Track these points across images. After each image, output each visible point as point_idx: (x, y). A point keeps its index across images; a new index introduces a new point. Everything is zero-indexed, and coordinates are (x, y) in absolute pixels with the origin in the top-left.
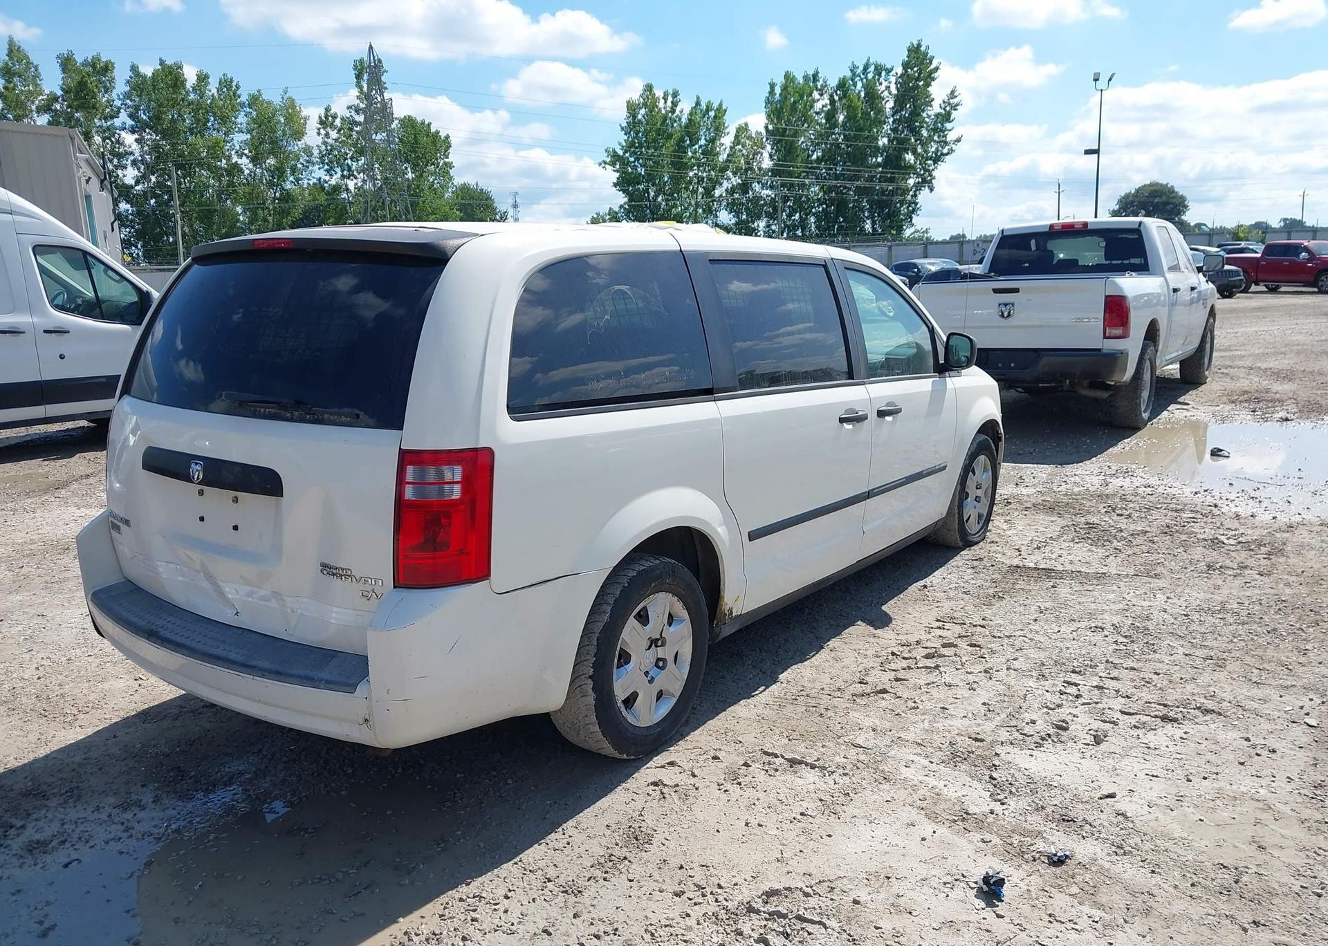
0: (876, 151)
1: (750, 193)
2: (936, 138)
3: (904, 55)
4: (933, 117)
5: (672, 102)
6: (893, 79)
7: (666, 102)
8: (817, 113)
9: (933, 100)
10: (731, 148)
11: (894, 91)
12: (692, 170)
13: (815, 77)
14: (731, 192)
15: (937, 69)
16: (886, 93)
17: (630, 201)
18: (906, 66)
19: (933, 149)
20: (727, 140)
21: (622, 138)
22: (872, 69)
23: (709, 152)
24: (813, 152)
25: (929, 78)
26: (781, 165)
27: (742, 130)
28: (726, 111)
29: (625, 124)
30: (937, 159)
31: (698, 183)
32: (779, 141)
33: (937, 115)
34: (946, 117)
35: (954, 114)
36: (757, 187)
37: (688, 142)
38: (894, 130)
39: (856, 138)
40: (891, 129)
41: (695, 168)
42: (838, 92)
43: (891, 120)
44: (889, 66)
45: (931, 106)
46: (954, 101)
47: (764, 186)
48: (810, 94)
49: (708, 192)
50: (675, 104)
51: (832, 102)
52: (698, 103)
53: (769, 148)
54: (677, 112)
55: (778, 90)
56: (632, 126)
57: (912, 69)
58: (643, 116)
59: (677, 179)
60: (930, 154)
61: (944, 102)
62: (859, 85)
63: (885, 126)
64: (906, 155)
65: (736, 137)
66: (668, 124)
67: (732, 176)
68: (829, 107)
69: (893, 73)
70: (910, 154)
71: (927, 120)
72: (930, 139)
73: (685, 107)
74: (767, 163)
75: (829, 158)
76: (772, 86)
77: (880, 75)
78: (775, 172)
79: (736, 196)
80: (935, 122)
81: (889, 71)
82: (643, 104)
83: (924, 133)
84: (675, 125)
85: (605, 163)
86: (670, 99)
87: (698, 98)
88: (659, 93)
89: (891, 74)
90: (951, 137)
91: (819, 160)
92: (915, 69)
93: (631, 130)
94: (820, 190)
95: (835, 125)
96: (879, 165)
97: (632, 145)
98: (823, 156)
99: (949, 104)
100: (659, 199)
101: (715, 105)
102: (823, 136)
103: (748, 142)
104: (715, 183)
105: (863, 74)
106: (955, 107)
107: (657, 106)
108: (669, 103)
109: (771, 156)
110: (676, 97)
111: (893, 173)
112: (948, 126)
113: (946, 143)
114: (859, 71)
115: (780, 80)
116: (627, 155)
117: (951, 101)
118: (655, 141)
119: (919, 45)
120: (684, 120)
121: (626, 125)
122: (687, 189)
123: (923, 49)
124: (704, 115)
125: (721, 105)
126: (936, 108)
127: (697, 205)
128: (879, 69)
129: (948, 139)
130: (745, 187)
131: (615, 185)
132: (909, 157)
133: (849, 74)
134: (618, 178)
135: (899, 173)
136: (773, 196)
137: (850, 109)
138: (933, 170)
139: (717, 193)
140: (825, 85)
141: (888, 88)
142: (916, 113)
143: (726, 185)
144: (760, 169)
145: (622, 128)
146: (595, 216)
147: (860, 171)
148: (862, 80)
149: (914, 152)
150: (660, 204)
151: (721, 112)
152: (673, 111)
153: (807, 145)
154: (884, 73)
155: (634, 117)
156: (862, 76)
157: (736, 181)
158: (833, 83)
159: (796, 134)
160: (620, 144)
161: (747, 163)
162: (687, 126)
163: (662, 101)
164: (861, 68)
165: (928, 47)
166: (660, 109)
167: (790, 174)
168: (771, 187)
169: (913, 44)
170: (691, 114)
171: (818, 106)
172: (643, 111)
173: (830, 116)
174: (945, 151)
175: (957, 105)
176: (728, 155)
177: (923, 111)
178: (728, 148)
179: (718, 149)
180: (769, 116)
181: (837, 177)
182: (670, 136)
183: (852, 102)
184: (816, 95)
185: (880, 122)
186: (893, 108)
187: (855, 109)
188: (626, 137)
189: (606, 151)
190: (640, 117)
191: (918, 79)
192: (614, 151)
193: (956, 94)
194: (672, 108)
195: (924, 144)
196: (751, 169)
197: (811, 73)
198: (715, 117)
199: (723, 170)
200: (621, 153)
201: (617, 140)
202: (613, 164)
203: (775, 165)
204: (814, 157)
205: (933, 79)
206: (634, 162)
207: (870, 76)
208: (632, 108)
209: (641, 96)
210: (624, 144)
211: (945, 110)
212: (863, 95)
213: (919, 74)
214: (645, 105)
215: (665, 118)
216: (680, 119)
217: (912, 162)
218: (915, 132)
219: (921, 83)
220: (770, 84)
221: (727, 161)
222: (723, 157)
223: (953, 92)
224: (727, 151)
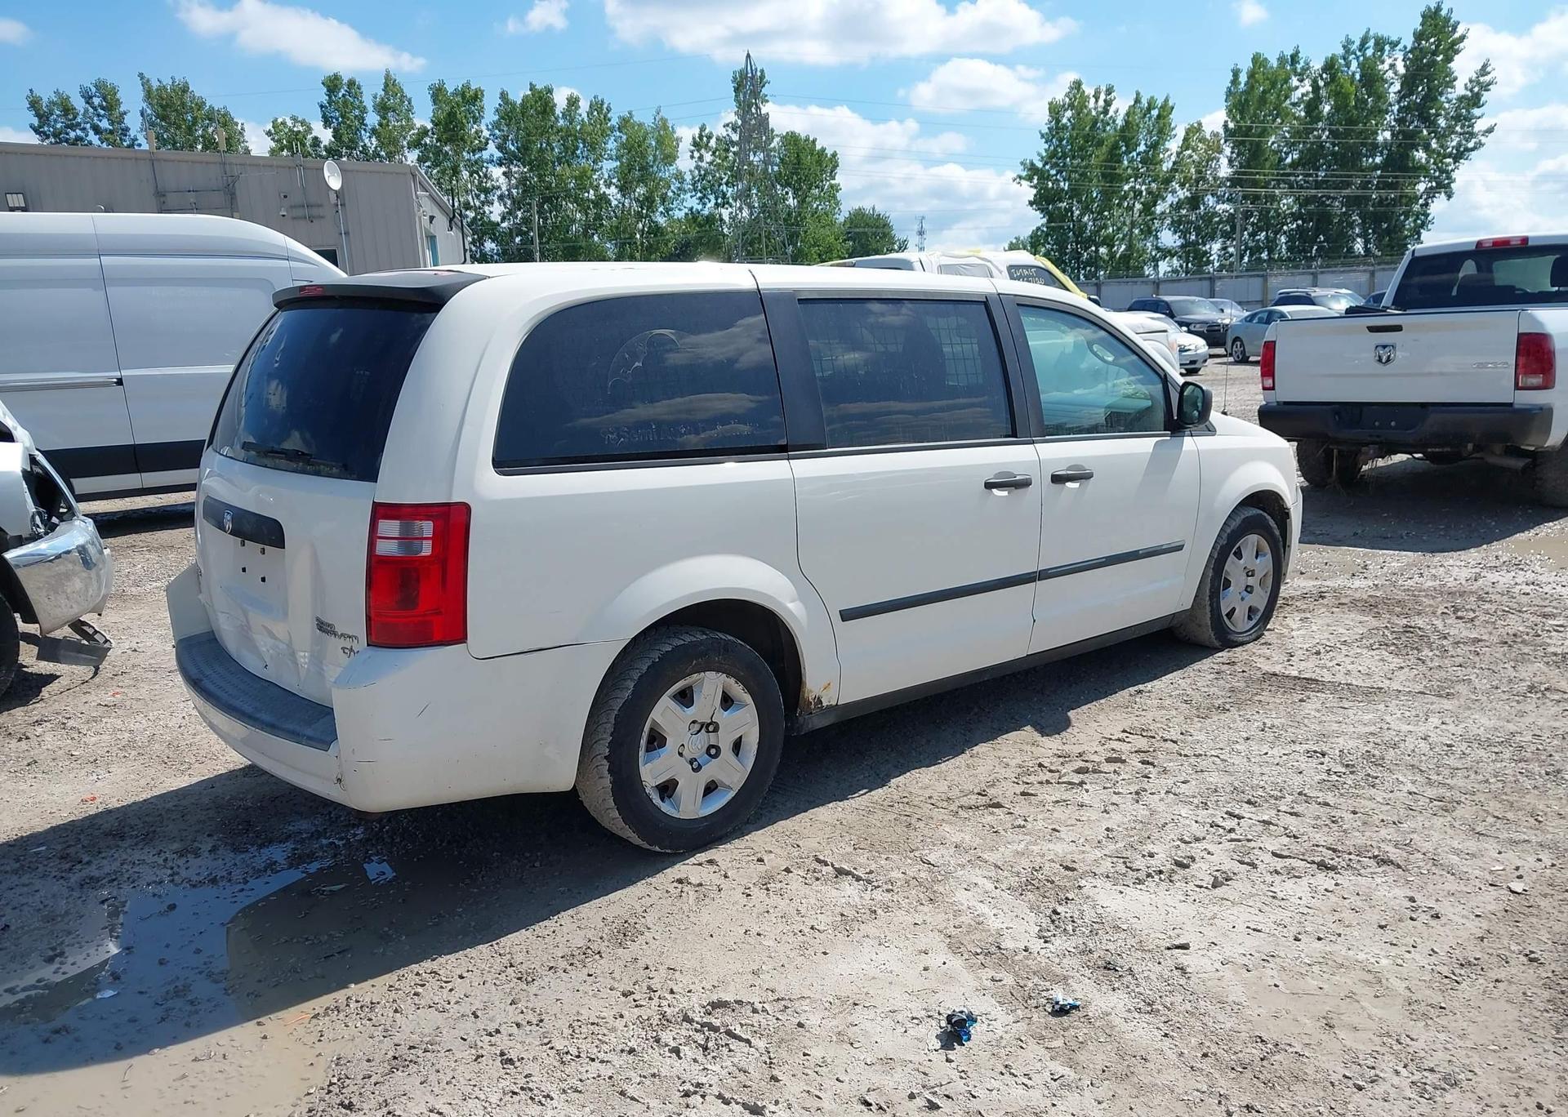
0: (1374, 148)
1: (1202, 208)
2: (1458, 129)
3: (1416, 23)
4: (1454, 101)
5: (1105, 101)
6: (1400, 56)
7: (1097, 101)
8: (1294, 105)
9: (1455, 79)
10: (1178, 154)
11: (1402, 70)
12: (1127, 182)
13: (1294, 58)
14: (1178, 207)
15: (1462, 38)
16: (1390, 74)
17: (1049, 221)
18: (1419, 36)
19: (1454, 143)
20: (1173, 145)
21: (1042, 147)
22: (1371, 43)
23: (1150, 159)
24: (1287, 154)
25: (1452, 50)
26: (1244, 174)
27: (1194, 130)
28: (1173, 108)
29: (1045, 130)
30: (1459, 155)
31: (1135, 197)
32: (1243, 143)
33: (1461, 99)
34: (1474, 100)
35: (1485, 96)
36: (1210, 200)
37: (1124, 148)
38: (1400, 121)
39: (1347, 134)
40: (1395, 120)
41: (1132, 179)
42: (1324, 76)
43: (1396, 108)
44: (1394, 38)
45: (1453, 87)
46: (1487, 78)
47: (1220, 199)
48: (1286, 81)
49: (1148, 209)
50: (1108, 103)
51: (1316, 88)
52: (1137, 101)
53: (1228, 151)
54: (1111, 113)
55: (1243, 78)
56: (1055, 131)
57: (1427, 41)
58: (1069, 120)
59: (1107, 195)
60: (1450, 149)
61: (1471, 81)
62: (1354, 65)
63: (1387, 116)
64: (1415, 153)
65: (1185, 140)
66: (1099, 128)
67: (1178, 188)
68: (1311, 96)
69: (1400, 46)
70: (1421, 151)
71: (1447, 105)
72: (1450, 130)
73: (1121, 106)
74: (1225, 171)
75: (1309, 160)
76: (1236, 73)
77: (1382, 50)
78: (1235, 181)
79: (1184, 212)
80: (1458, 108)
81: (1394, 45)
82: (1069, 106)
83: (1442, 122)
84: (1108, 128)
85: (1020, 177)
86: (1102, 97)
87: (1138, 94)
88: (1089, 90)
89: (1398, 48)
90: (1479, 126)
91: (1294, 165)
92: (1432, 40)
93: (1053, 137)
94: (1294, 202)
95: (1319, 119)
96: (1376, 167)
97: (1052, 155)
98: (1300, 159)
99: (1478, 83)
100: (1086, 218)
101: (1160, 103)
102: (1301, 134)
103: (1200, 145)
104: (1156, 197)
105: (1360, 50)
106: (1486, 87)
107: (1086, 107)
108: (1101, 103)
109: (1230, 161)
110: (1110, 94)
111: (1396, 177)
112: (1476, 112)
113: (1472, 135)
114: (1354, 47)
115: (1246, 65)
116: (1047, 167)
117: (1482, 79)
118: (1081, 149)
119: (1438, 9)
120: (1120, 122)
121: (1047, 131)
122: (1119, 205)
123: (1443, 13)
124: (1145, 115)
125: (1166, 100)
126: (1460, 89)
127: (1133, 225)
128: (1380, 44)
129: (1476, 129)
130: (1194, 202)
131: (1031, 203)
132: (1420, 155)
133: (1341, 51)
134: (1035, 196)
135: (1404, 177)
136: (1232, 211)
137: (1339, 96)
138: (1453, 170)
139: (1159, 209)
140: (1307, 68)
141: (1392, 66)
142: (1431, 97)
143: (1170, 199)
144: (1216, 179)
145: (1042, 136)
147: (1351, 176)
148: (1358, 58)
149: (1427, 148)
150: (1086, 224)
151: (1166, 110)
152: (1106, 112)
153: (1279, 146)
154: (1387, 48)
155: (1058, 121)
156: (1359, 53)
157: (1183, 194)
158: (1317, 65)
159: (1264, 133)
160: (1039, 154)
161: (1199, 172)
162: (1123, 129)
163: (1093, 100)
164: (1357, 43)
165: (1451, 11)
166: (1090, 110)
167: (1255, 184)
168: (1229, 200)
169: (1429, 8)
170: (1128, 114)
171: (1296, 96)
172: (1069, 114)
173: (1312, 106)
174: (1471, 145)
175: (1490, 84)
176: (1174, 163)
177: (1441, 94)
178: (1175, 154)
179: (1161, 156)
180: (1230, 111)
181: (1318, 185)
182: (1100, 143)
183: (1342, 87)
184: (1294, 82)
185: (1380, 111)
186: (1399, 92)
187: (1346, 97)
188: (1047, 146)
189: (1022, 163)
190: (1064, 121)
191: (1435, 53)
192: (1032, 164)
193: (1489, 69)
194: (1104, 108)
195: (1442, 137)
196: (1204, 179)
197: (1289, 52)
198: (1159, 117)
199: (1167, 181)
200: (1040, 165)
201: (1036, 150)
202: (1030, 179)
203: (1235, 173)
204: (1289, 160)
205: (1457, 52)
206: (1056, 175)
207: (1369, 52)
208: (1055, 110)
209: (1067, 95)
210: (1044, 154)
211: (1471, 90)
212: (1358, 77)
213: (1437, 46)
214: (1071, 106)
215: (1095, 122)
216: (1114, 121)
217: (1423, 161)
218: (1427, 119)
219: (1439, 58)
220: (1233, 71)
221: (1172, 169)
222: (1167, 166)
223: (1485, 66)
224: (1173, 158)
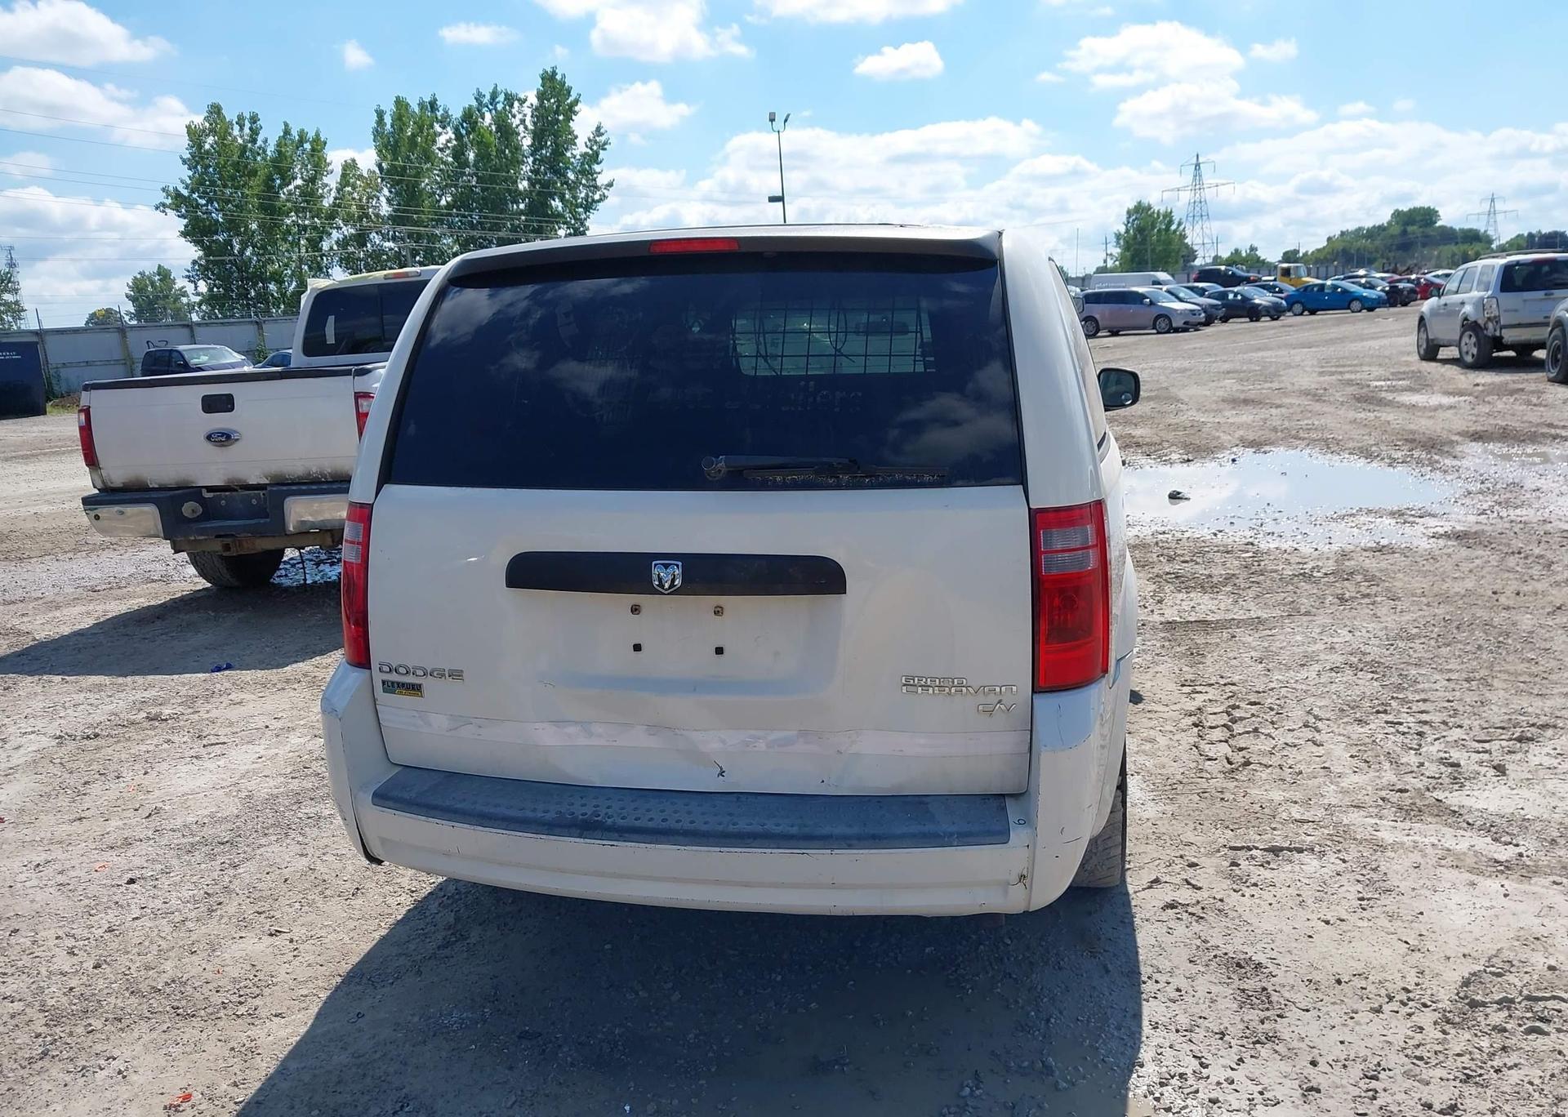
0: (517, 196)
1: (369, 245)
2: (584, 181)
3: (538, 83)
4: (578, 157)
5: (251, 129)
6: (528, 112)
7: (241, 129)
8: (441, 150)
9: (576, 137)
10: (338, 190)
11: (531, 127)
12: (288, 216)
13: (433, 105)
14: (343, 243)
15: (576, 102)
16: (521, 128)
17: (206, 255)
18: (541, 96)
19: (583, 195)
20: (332, 181)
21: (186, 173)
22: (501, 98)
23: (310, 194)
24: (440, 196)
25: (570, 112)
26: (404, 211)
27: (350, 167)
28: (325, 143)
29: (187, 156)
30: (589, 206)
31: (299, 232)
32: (398, 182)
33: (584, 155)
34: (593, 158)
35: (602, 154)
36: (375, 238)
37: (278, 181)
38: (535, 172)
39: (493, 180)
40: (531, 171)
41: (293, 214)
42: (465, 125)
43: (530, 160)
44: (522, 96)
45: (575, 144)
46: (602, 139)
47: (385, 238)
48: (432, 126)
49: (314, 245)
50: (255, 132)
51: (459, 136)
52: (287, 132)
53: (386, 192)
54: (259, 143)
55: (388, 120)
56: (197, 158)
57: (549, 101)
58: (212, 146)
59: (269, 229)
60: (580, 200)
61: (590, 140)
62: (488, 116)
63: (524, 167)
64: (552, 202)
65: (344, 176)
66: (248, 158)
67: (342, 225)
68: (455, 142)
69: (527, 104)
70: (557, 200)
71: (572, 160)
72: (577, 183)
73: (270, 135)
74: (385, 209)
75: (460, 203)
76: (380, 115)
77: (512, 106)
78: (396, 219)
79: (351, 249)
80: (582, 164)
81: (522, 102)
82: (211, 131)
83: (571, 176)
84: (259, 158)
85: (164, 205)
86: (247, 125)
87: (286, 125)
88: (230, 115)
89: (525, 105)
90: (601, 180)
91: (449, 206)
92: (552, 101)
93: (198, 163)
94: (455, 242)
95: (466, 164)
96: (522, 213)
97: (201, 183)
98: (454, 201)
99: (596, 142)
100: (248, 253)
101: (311, 135)
102: (452, 178)
103: (358, 182)
104: (323, 233)
105: (491, 104)
106: (603, 147)
107: (230, 134)
108: (247, 130)
109: (389, 201)
110: (255, 122)
111: (540, 222)
112: (597, 168)
113: (596, 188)
114: (486, 100)
115: (389, 108)
116: (195, 196)
117: (598, 139)
118: (233, 178)
119: (554, 73)
120: (270, 150)
121: (189, 156)
122: (285, 240)
123: (558, 77)
124: (298, 148)
125: (317, 135)
126: (580, 148)
127: (300, 259)
128: (510, 99)
129: (599, 183)
130: (361, 239)
131: (184, 234)
132: (556, 204)
133: (475, 104)
134: (186, 226)
135: (546, 222)
136: (396, 249)
137: (481, 145)
138: (585, 219)
139: (325, 246)
140: (446, 115)
141: (523, 121)
142: (558, 153)
143: (335, 235)
144: (377, 216)
145: (184, 162)
146: (139, 276)
147: (503, 219)
148: (490, 111)
149: (562, 199)
150: (250, 259)
151: (318, 145)
152: (254, 141)
153: (432, 188)
154: (516, 104)
155: (200, 147)
156: (491, 107)
157: (349, 231)
158: (456, 113)
159: (419, 174)
160: (182, 182)
161: (361, 207)
162: (273, 160)
163: (236, 128)
164: (488, 97)
165: (564, 76)
166: (235, 137)
167: (416, 223)
168: (394, 239)
169: (547, 72)
170: (279, 145)
171: (441, 141)
172: (211, 140)
173: (459, 153)
174: (597, 197)
175: (605, 144)
176: (336, 199)
177: (567, 149)
178: (334, 190)
179: (320, 191)
180: (380, 151)
181: (473, 227)
182: (254, 173)
183: (483, 137)
184: (437, 127)
185: (518, 162)
186: (532, 146)
187: (488, 146)
188: (190, 173)
189: (163, 190)
190: (207, 147)
191: (557, 112)
192: (176, 189)
193: (602, 131)
194: (251, 136)
195: (573, 187)
196: (367, 216)
197: (427, 99)
198: (313, 150)
199: (332, 216)
200: (185, 193)
201: (179, 176)
202: (177, 208)
203: (395, 211)
204: (443, 202)
205: (576, 113)
206: (206, 205)
207: (500, 107)
208: (195, 134)
209: (206, 119)
210: (189, 182)
211: (591, 149)
212: (494, 128)
213: (558, 107)
214: (213, 131)
215: (243, 149)
216: (265, 151)
217: (560, 209)
218: (561, 174)
219: (561, 118)
220: (376, 111)
221: (334, 205)
222: (327, 203)
223: (598, 128)
224: (333, 194)
